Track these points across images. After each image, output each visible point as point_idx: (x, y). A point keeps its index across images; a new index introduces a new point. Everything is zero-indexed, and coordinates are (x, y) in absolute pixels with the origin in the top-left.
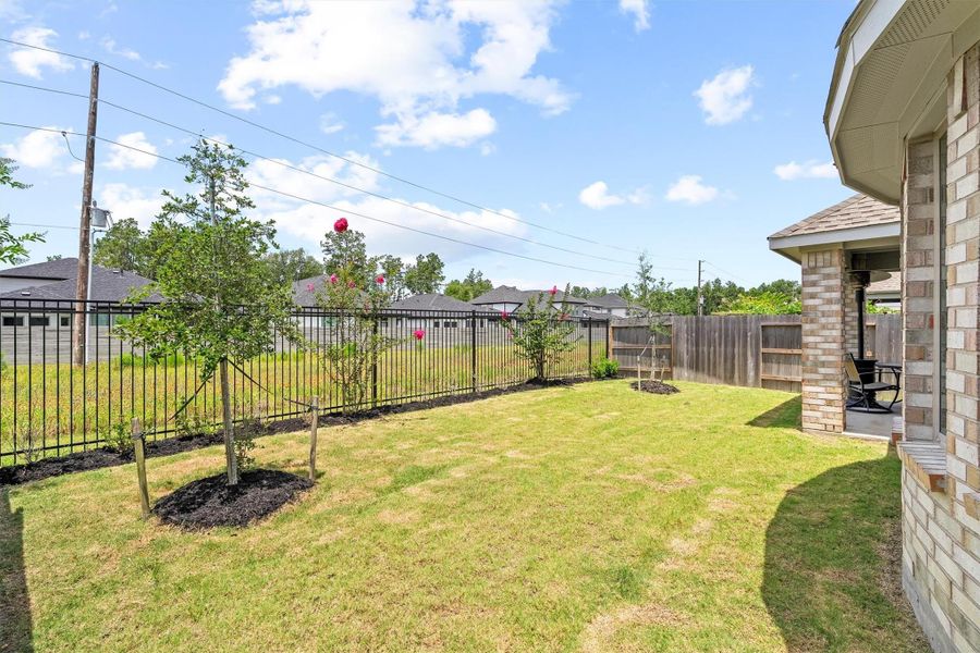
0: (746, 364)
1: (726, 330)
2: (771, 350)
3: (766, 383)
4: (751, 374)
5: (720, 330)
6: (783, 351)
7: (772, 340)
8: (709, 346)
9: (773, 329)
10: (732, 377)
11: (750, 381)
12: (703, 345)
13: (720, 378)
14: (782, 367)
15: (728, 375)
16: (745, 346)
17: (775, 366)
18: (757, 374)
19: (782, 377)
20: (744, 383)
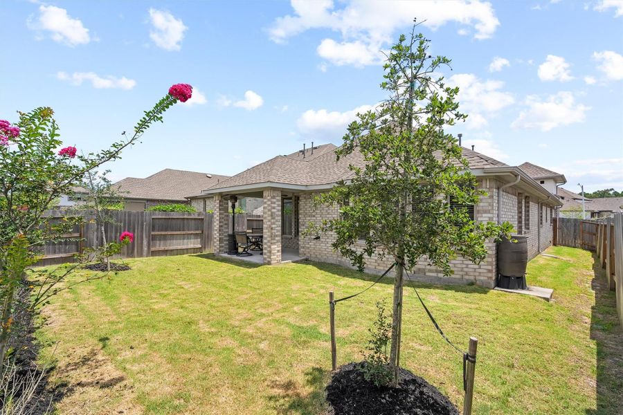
0: (142, 243)
1: (129, 222)
2: (156, 233)
3: (154, 253)
4: (145, 249)
5: (125, 221)
6: (163, 233)
7: (157, 227)
8: (116, 233)
9: (157, 220)
10: (133, 252)
11: (145, 253)
12: (111, 232)
13: (124, 254)
14: (162, 242)
15: (130, 251)
16: (142, 231)
17: (158, 242)
18: (149, 248)
19: (162, 248)
20: (141, 255)
